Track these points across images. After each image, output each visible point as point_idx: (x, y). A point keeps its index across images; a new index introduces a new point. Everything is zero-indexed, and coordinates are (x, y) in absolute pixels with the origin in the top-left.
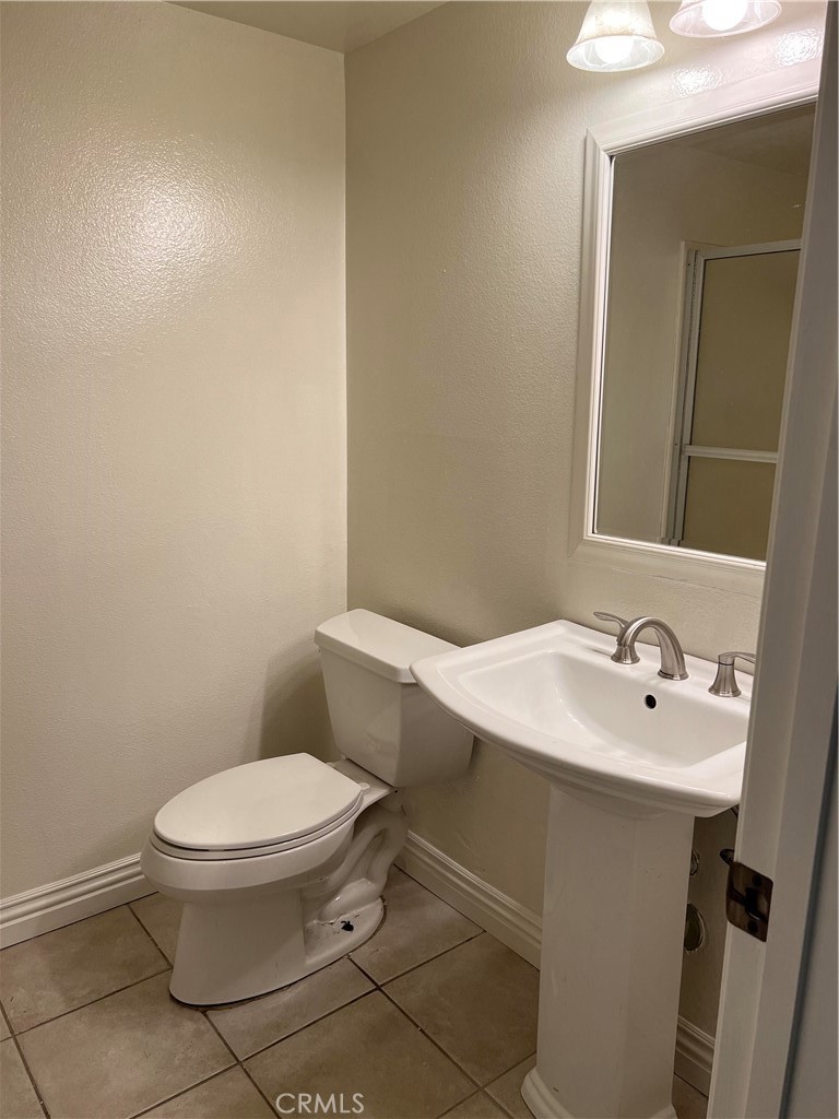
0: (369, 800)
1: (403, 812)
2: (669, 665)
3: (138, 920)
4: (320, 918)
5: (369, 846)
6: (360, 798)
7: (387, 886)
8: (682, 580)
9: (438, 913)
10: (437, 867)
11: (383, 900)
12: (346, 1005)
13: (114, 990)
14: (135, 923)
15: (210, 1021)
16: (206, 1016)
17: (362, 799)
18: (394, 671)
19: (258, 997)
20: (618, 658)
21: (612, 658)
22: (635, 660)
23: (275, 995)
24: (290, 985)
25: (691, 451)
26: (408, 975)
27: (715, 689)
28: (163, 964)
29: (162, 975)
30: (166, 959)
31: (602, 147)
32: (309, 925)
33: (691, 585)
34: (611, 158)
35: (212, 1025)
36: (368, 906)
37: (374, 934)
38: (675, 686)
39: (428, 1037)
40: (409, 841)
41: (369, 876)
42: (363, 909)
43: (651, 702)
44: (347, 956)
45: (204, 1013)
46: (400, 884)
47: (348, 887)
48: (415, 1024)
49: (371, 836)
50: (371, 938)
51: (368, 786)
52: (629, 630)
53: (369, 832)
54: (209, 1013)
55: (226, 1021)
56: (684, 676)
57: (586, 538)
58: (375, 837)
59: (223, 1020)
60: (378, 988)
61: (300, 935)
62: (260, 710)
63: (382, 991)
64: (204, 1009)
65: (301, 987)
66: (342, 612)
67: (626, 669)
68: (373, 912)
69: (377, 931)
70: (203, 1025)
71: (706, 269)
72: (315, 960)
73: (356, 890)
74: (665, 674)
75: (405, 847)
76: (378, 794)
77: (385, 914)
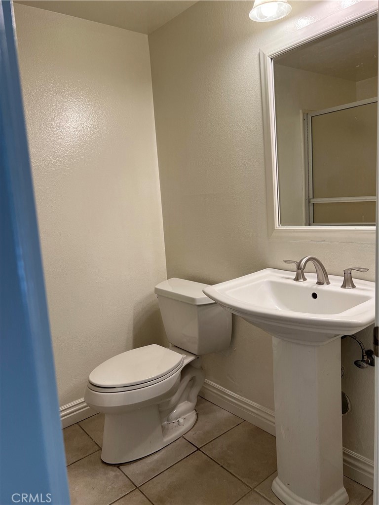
0: (186, 362)
1: (202, 368)
2: (321, 279)
3: (83, 430)
4: (168, 421)
5: (187, 385)
6: (182, 361)
7: (197, 405)
8: (322, 241)
9: (222, 415)
10: (219, 393)
11: (196, 411)
12: (185, 458)
13: (75, 461)
14: (82, 431)
15: (121, 471)
16: (119, 469)
17: (183, 361)
18: (193, 300)
19: (143, 458)
20: (297, 279)
21: (294, 280)
22: (305, 279)
23: (150, 457)
24: (157, 452)
25: (313, 201)
26: (212, 442)
27: (344, 286)
28: (97, 448)
29: (97, 453)
30: (98, 446)
31: (267, 55)
32: (163, 424)
33: (327, 243)
34: (272, 59)
35: (122, 472)
36: (189, 414)
37: (194, 426)
38: (325, 287)
39: (224, 469)
40: (205, 383)
41: (188, 399)
42: (188, 415)
43: (315, 296)
44: (182, 437)
45: (118, 467)
46: (202, 403)
47: (179, 405)
48: (218, 464)
49: (189, 380)
50: (192, 428)
51: (185, 356)
52: (302, 262)
53: (187, 378)
54: (121, 467)
55: (129, 470)
56: (328, 283)
57: (276, 229)
58: (190, 381)
59: (127, 470)
60: (199, 449)
61: (160, 428)
62: (131, 329)
63: (200, 451)
64: (118, 466)
65: (163, 451)
66: (166, 280)
67: (301, 283)
68: (192, 416)
69: (194, 425)
70: (118, 472)
71: (312, 121)
72: (168, 439)
73: (183, 406)
74: (319, 283)
75: (203, 387)
76: (190, 359)
77: (197, 417)
